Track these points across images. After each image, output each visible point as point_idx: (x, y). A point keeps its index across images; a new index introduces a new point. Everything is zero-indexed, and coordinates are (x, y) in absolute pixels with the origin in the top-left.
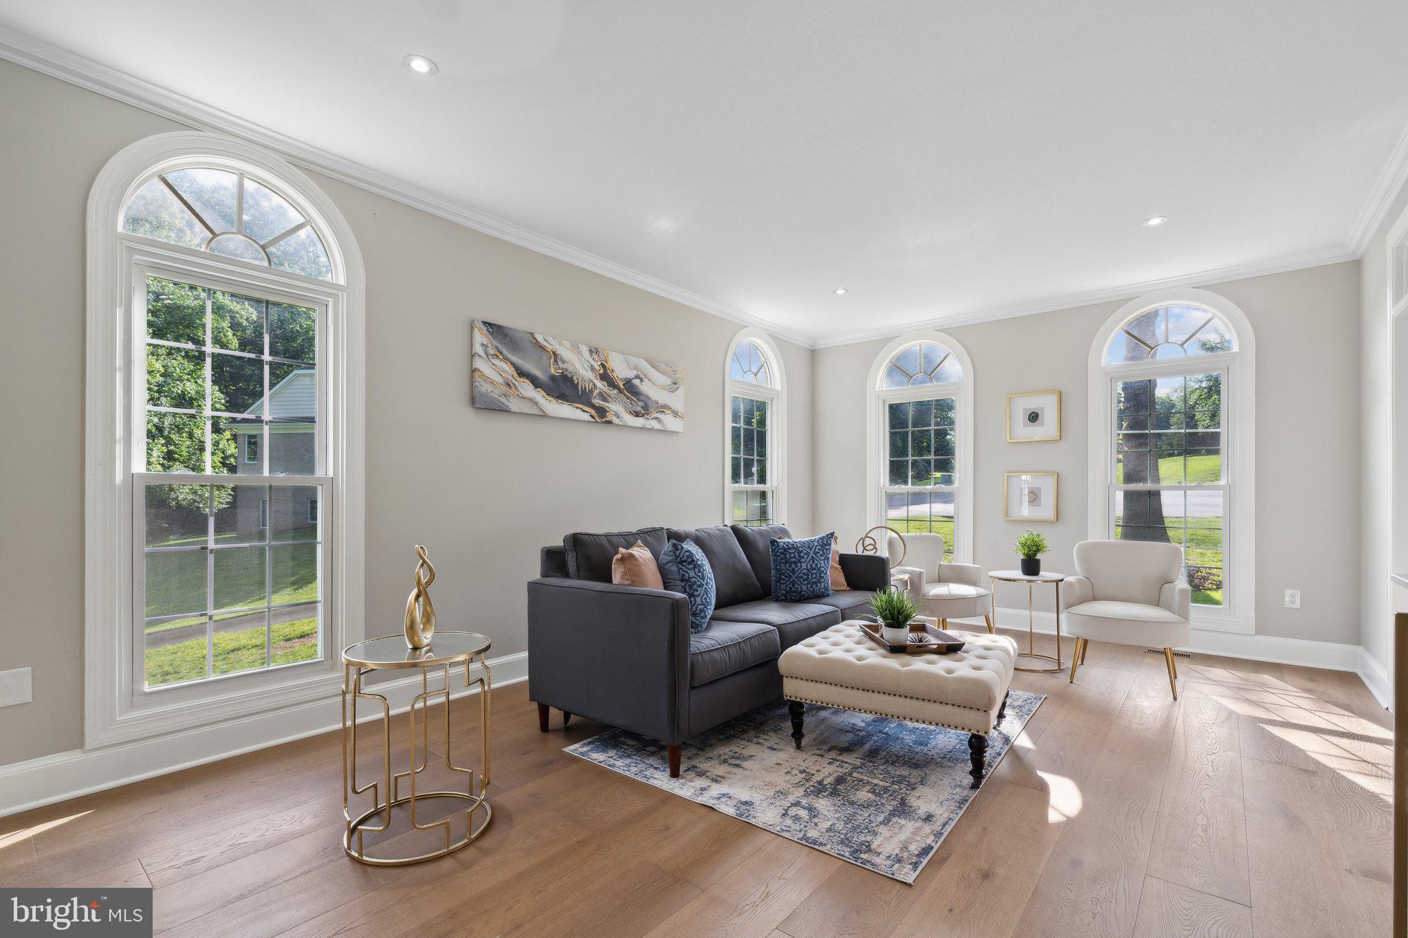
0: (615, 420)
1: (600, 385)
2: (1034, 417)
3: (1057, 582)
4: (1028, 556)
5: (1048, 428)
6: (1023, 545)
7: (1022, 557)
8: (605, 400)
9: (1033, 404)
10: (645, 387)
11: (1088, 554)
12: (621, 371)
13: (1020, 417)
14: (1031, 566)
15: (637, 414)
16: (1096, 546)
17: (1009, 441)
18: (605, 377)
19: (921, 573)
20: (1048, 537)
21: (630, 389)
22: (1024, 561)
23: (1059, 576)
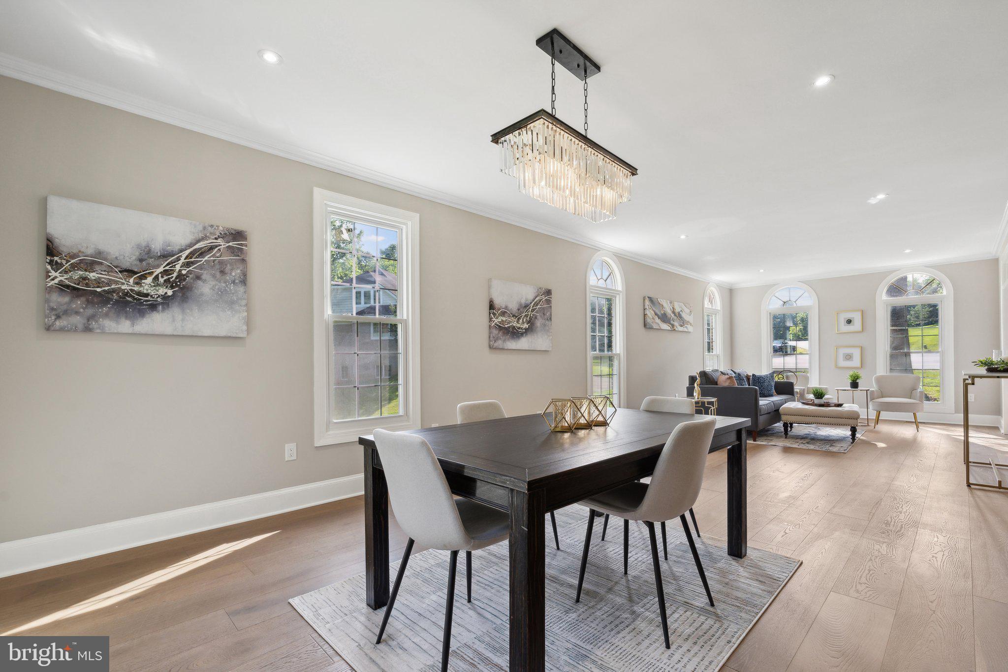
0: (676, 329)
1: (673, 315)
2: (849, 322)
3: (867, 390)
4: (853, 381)
5: (857, 325)
6: (851, 376)
7: (850, 381)
8: (674, 321)
9: (849, 316)
10: (683, 315)
11: (879, 380)
12: (677, 310)
13: (843, 322)
14: (855, 385)
15: (681, 326)
16: (882, 376)
17: (837, 332)
18: (674, 312)
19: (804, 389)
20: (861, 373)
21: (679, 316)
22: (851, 383)
23: (867, 389)
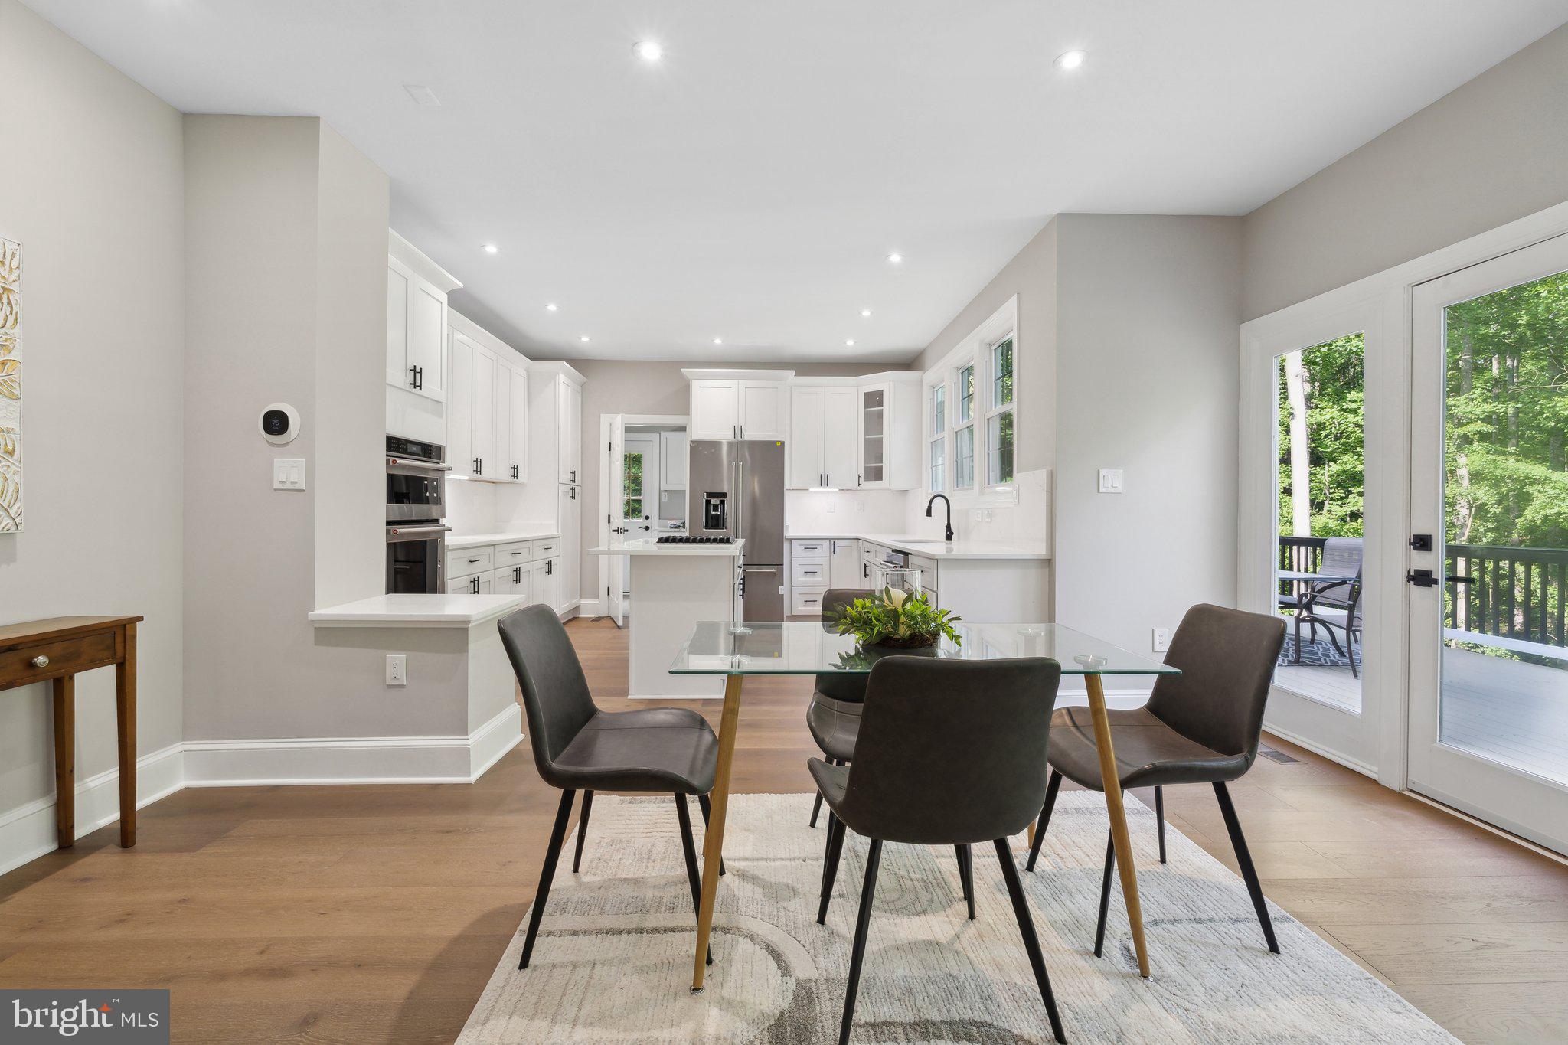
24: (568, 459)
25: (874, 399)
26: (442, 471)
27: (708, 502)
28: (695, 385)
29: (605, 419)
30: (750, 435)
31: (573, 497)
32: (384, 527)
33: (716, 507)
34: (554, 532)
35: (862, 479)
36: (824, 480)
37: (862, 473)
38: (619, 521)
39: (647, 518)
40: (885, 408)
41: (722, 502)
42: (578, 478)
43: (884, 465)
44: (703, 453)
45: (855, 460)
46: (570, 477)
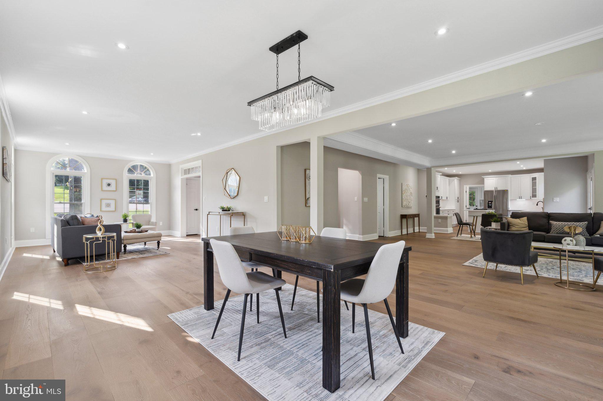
24: (457, 194)
25: (534, 179)
26: (439, 200)
27: (488, 203)
28: (485, 179)
29: (465, 186)
30: (499, 189)
31: (458, 202)
32: (435, 207)
33: (490, 204)
34: (454, 209)
35: (531, 197)
36: (520, 198)
37: (531, 196)
38: (468, 207)
39: (477, 206)
40: (537, 181)
41: (492, 203)
42: (459, 198)
43: (537, 194)
44: (487, 193)
45: (529, 192)
46: (457, 198)
